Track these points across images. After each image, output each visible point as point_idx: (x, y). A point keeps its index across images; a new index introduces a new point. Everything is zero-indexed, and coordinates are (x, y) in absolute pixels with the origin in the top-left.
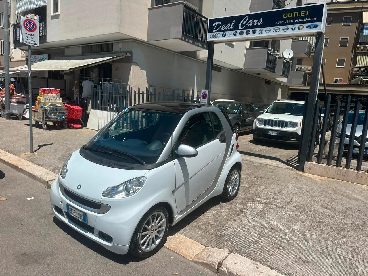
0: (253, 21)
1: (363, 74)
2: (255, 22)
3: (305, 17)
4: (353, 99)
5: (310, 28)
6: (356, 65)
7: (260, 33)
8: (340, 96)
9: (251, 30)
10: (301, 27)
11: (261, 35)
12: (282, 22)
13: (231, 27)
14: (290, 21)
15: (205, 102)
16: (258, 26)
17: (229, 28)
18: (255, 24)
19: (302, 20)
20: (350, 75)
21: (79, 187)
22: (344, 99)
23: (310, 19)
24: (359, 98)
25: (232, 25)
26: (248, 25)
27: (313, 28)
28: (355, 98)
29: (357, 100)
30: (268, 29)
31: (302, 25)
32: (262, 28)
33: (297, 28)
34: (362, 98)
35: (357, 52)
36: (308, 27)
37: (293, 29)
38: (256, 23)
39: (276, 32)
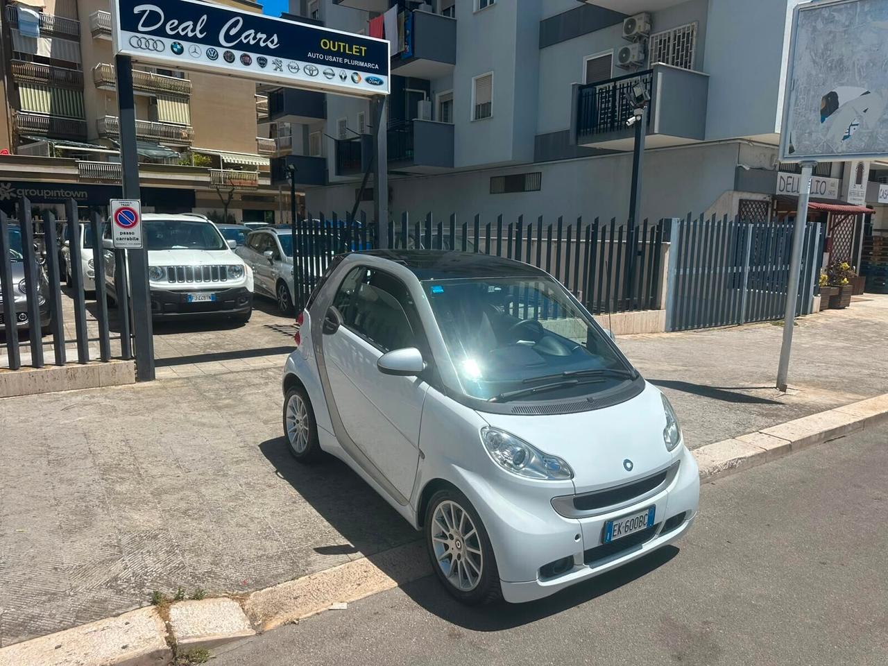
0: (256, 34)
1: (41, 132)
2: (261, 39)
3: (360, 58)
4: (40, 193)
5: (371, 83)
6: (21, 108)
7: (276, 70)
8: (6, 185)
9: (254, 56)
10: (356, 78)
11: (278, 74)
12: (321, 56)
13: (197, 32)
14: (334, 59)
15: (132, 236)
16: (267, 51)
17: (190, 35)
18: (262, 44)
19: (356, 63)
20: (11, 133)
21: (629, 465)
22: (18, 192)
23: (369, 65)
24: (55, 192)
25: (198, 28)
26: (245, 41)
27: (375, 84)
28: (45, 191)
29: (51, 196)
30: (294, 63)
31: (357, 73)
32: (280, 59)
33: (349, 78)
34: (62, 191)
35: (16, 75)
36: (367, 80)
37: (343, 77)
38: (264, 42)
39: (311, 75)
